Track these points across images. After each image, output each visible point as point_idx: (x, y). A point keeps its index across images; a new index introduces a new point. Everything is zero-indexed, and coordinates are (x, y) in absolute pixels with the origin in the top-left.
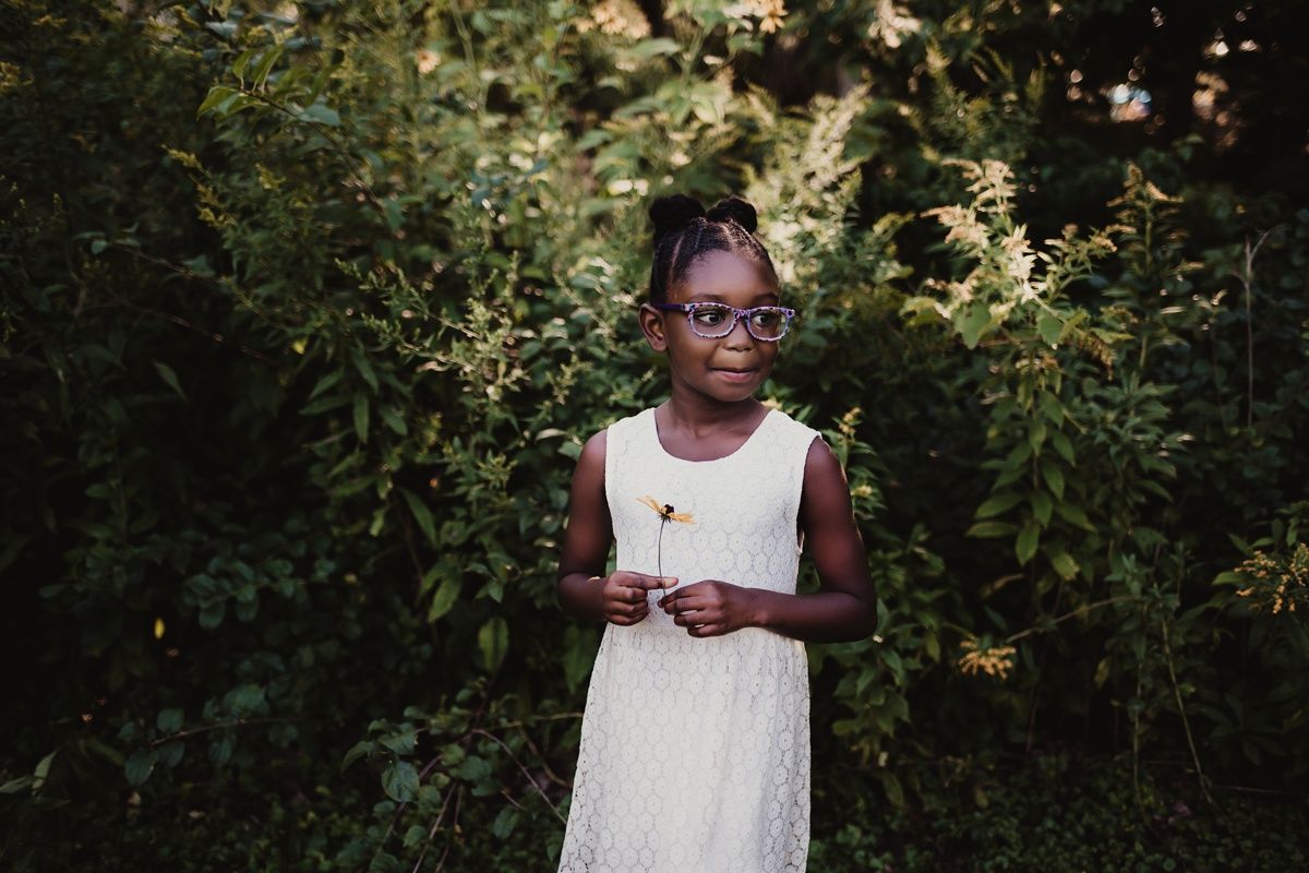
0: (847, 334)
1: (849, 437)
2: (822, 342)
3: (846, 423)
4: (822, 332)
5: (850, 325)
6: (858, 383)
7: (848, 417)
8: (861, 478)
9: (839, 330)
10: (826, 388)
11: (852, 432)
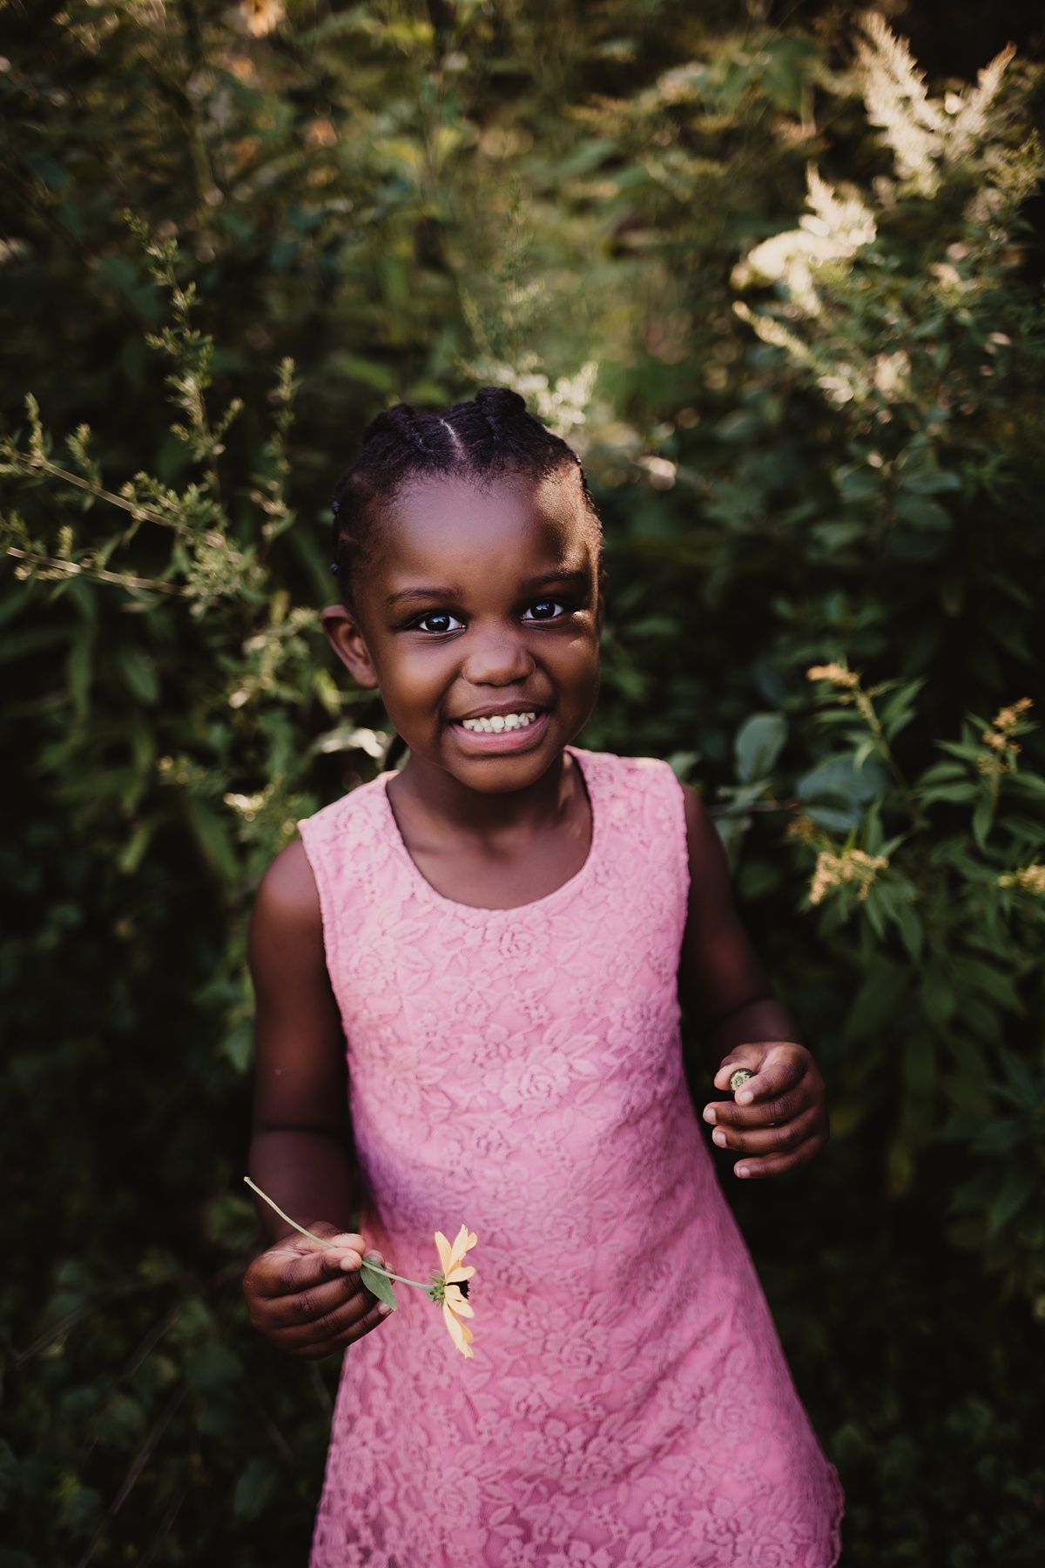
0: (998, 499)
1: (1004, 760)
2: (936, 516)
3: (999, 730)
4: (944, 498)
5: (1005, 479)
6: (1018, 593)
7: (1006, 717)
8: (1027, 846)
9: (982, 493)
10: (952, 607)
11: (1013, 751)
